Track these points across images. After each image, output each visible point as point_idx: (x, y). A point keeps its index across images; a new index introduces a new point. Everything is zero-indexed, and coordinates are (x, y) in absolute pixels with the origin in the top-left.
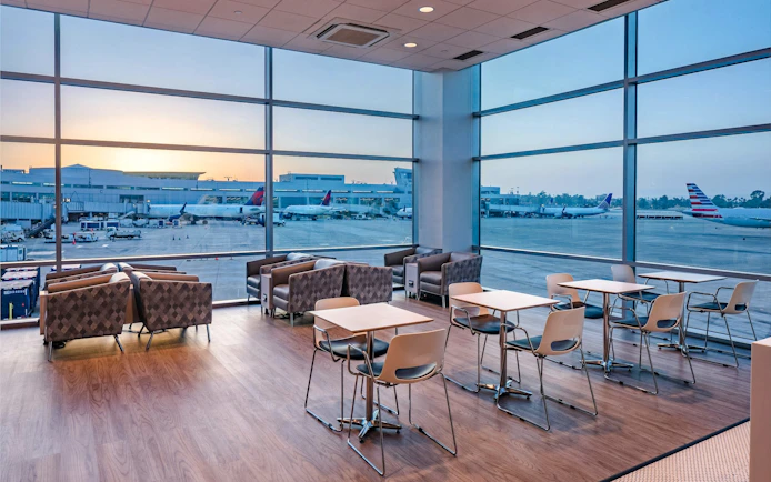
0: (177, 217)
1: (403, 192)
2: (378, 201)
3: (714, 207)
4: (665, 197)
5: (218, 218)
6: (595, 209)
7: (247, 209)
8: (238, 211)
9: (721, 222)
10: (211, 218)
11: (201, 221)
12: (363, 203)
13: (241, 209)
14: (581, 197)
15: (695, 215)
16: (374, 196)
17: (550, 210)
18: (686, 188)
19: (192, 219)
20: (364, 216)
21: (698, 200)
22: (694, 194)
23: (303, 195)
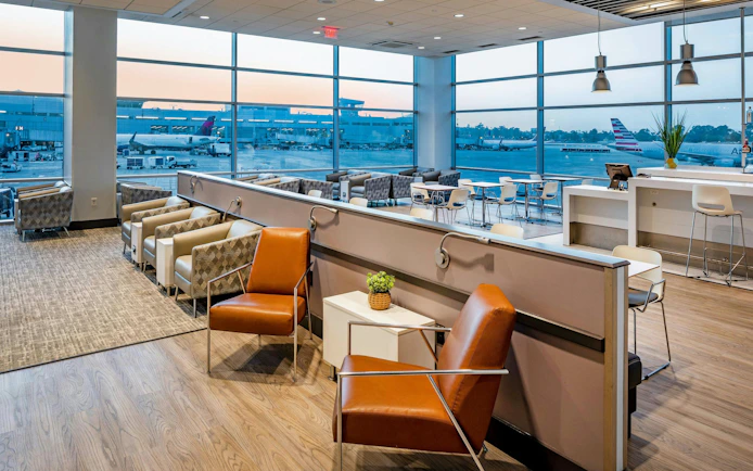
0: (126, 147)
1: (347, 123)
2: (324, 130)
3: (634, 141)
4: (595, 131)
5: (166, 148)
6: (530, 142)
7: (196, 139)
8: (188, 141)
9: (641, 155)
10: (160, 147)
11: (149, 152)
12: (311, 134)
13: (191, 139)
14: (517, 129)
15: (618, 149)
16: (320, 126)
17: (488, 142)
18: (610, 123)
19: (141, 149)
20: (310, 147)
21: (621, 135)
22: (617, 129)
23: (249, 125)
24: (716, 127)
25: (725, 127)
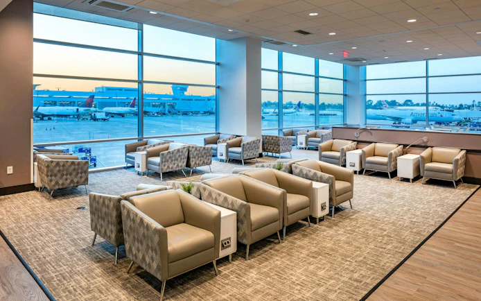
1: (178, 99)
2: (163, 105)
5: (58, 116)
6: (291, 110)
7: (82, 110)
8: (76, 111)
10: (53, 115)
11: (47, 118)
12: (154, 106)
13: (78, 109)
16: (161, 101)
19: (41, 116)
20: (156, 114)
23: (114, 101)
24: (389, 101)
25: (395, 101)
